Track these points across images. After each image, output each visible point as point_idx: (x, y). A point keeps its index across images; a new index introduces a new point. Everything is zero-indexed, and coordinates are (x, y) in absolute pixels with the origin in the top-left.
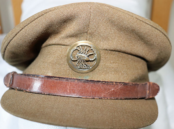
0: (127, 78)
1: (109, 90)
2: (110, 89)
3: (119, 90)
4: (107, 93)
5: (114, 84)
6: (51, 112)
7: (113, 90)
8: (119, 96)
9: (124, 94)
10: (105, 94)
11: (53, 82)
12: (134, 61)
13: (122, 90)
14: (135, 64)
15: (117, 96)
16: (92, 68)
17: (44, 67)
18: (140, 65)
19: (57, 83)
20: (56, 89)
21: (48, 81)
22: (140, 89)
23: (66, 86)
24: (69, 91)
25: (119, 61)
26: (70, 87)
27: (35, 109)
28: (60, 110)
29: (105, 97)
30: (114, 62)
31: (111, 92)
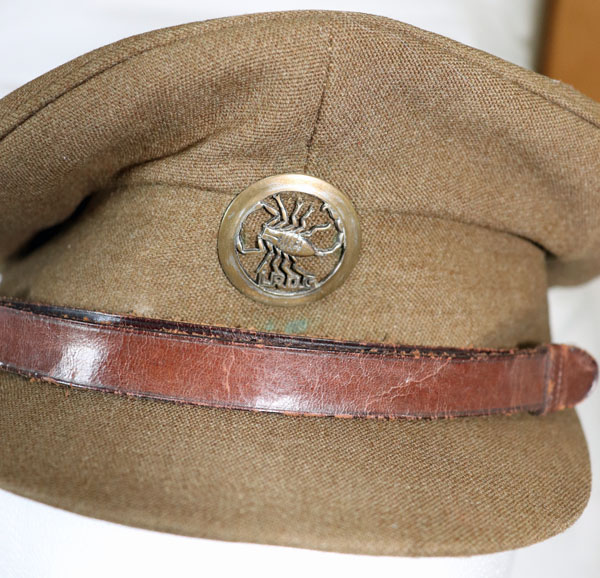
0: (468, 328)
1: (395, 380)
2: (398, 379)
3: (435, 380)
4: (386, 395)
5: (417, 357)
6: (163, 476)
7: (412, 384)
8: (433, 406)
9: (455, 396)
10: (375, 397)
11: (162, 347)
12: (496, 254)
13: (446, 381)
14: (500, 268)
15: (427, 408)
16: (323, 286)
17: (116, 280)
18: (519, 269)
19: (178, 350)
20: (173, 378)
21: (140, 342)
22: (519, 376)
23: (217, 363)
24: (228, 387)
25: (436, 257)
26: (232, 371)
27: (96, 465)
28: (202, 470)
29: (376, 413)
30: (413, 265)
31: (404, 390)
